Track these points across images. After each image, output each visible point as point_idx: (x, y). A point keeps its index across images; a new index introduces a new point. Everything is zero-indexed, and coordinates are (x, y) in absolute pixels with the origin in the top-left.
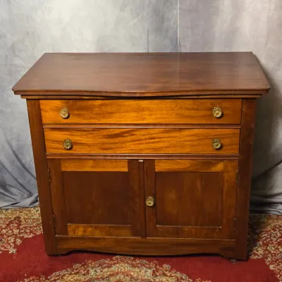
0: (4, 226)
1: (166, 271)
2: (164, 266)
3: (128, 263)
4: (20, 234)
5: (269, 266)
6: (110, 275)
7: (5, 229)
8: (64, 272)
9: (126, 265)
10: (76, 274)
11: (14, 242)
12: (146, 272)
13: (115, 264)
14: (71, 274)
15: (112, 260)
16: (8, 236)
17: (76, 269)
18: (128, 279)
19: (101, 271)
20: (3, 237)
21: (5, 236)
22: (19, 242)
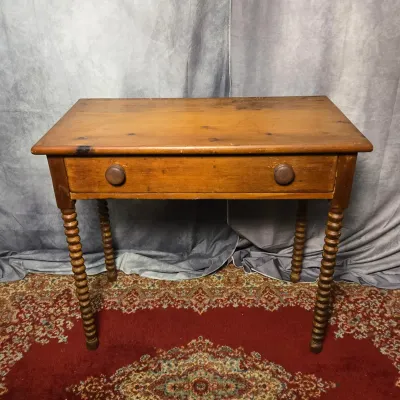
0: (51, 304)
1: (256, 361)
2: (252, 353)
3: (207, 351)
4: (71, 312)
5: (378, 349)
6: (189, 370)
7: (52, 306)
8: (129, 368)
9: (206, 354)
10: (145, 370)
11: (65, 326)
12: (231, 363)
13: (191, 353)
14: (138, 371)
15: (186, 347)
16: (57, 317)
17: (145, 363)
18: (211, 375)
19: (176, 365)
20: (50, 320)
21: (53, 318)
22: (70, 325)
